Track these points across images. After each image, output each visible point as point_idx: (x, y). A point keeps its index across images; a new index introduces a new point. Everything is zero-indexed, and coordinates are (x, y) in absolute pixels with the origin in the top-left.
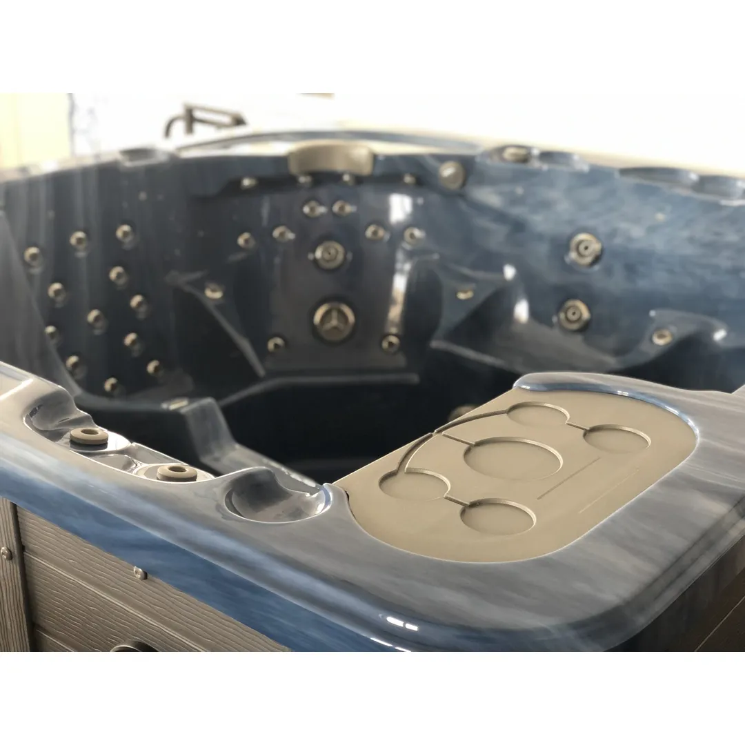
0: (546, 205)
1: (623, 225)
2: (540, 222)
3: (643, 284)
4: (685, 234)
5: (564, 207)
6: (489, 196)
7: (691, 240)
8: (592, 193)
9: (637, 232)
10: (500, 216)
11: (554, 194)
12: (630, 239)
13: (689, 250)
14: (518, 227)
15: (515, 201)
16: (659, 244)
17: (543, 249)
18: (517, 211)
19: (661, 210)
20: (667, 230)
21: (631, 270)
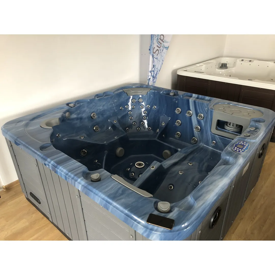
0: (84, 111)
1: (98, 108)
2: (84, 115)
3: (105, 116)
5: (87, 110)
6: (74, 116)
8: (91, 105)
9: (101, 108)
10: (77, 119)
12: (101, 110)
13: (110, 106)
14: (81, 119)
15: (78, 114)
16: (105, 108)
17: (86, 120)
18: (80, 116)
20: (106, 105)
21: (102, 115)
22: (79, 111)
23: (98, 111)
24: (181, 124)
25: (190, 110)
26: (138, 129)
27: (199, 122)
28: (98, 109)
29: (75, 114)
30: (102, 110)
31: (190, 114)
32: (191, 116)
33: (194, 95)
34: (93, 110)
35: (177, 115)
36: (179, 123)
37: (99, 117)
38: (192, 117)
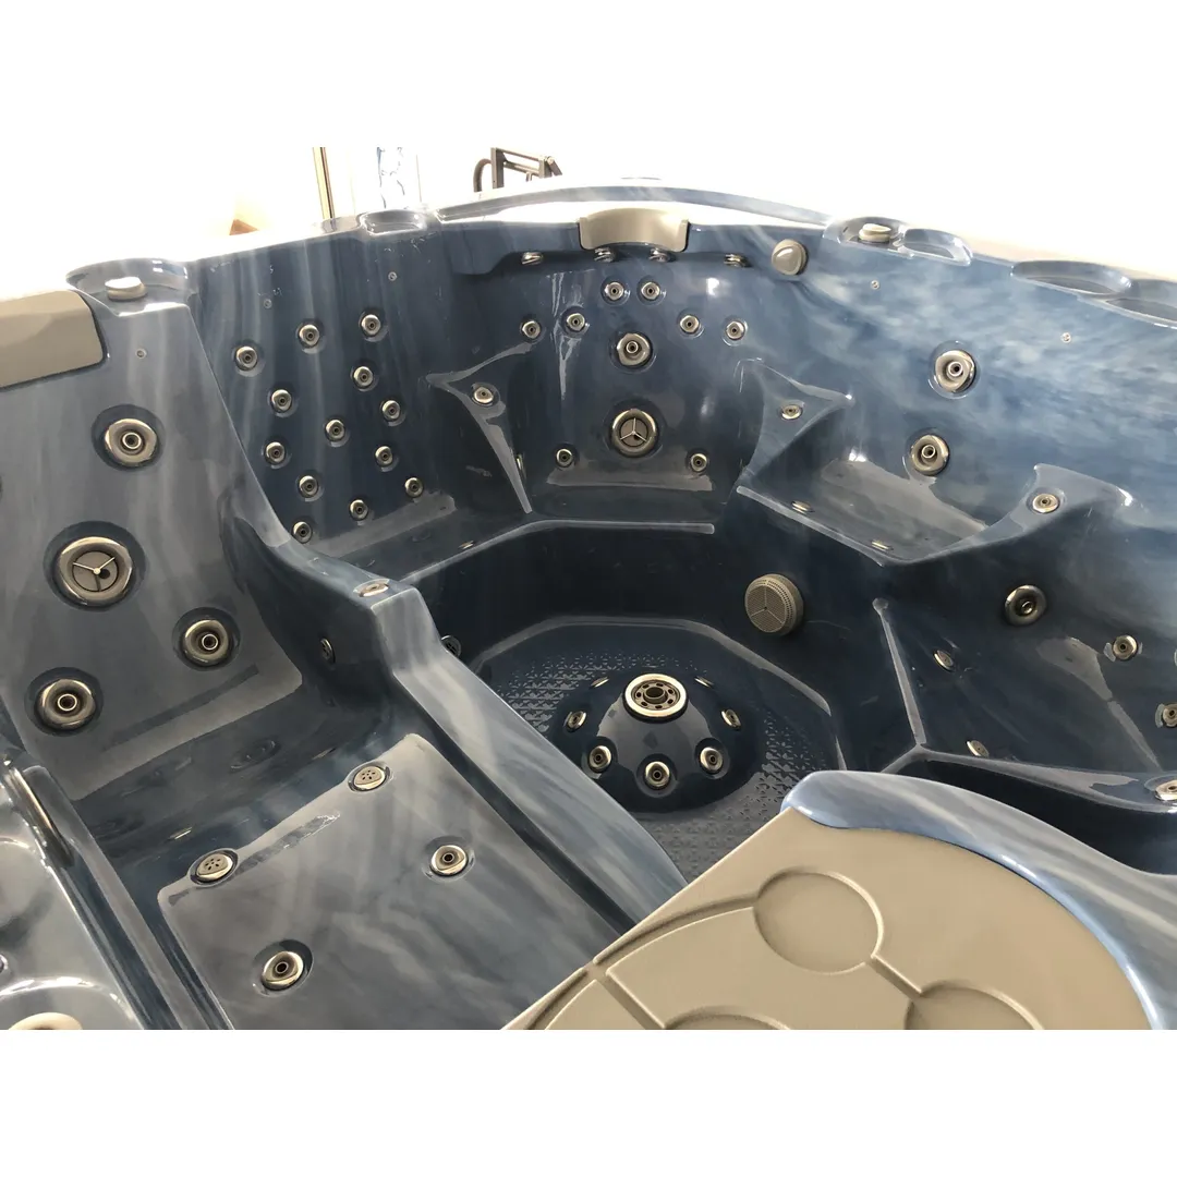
0: (907, 305)
1: (1009, 344)
2: (897, 327)
3: (1026, 426)
4: (1100, 365)
5: (931, 310)
6: (833, 288)
7: (1107, 374)
8: (974, 295)
9: (1029, 354)
11: (921, 292)
12: (1019, 365)
13: (1101, 389)
14: (869, 331)
15: (867, 297)
17: (897, 363)
18: (868, 311)
19: (1066, 328)
22: (875, 283)
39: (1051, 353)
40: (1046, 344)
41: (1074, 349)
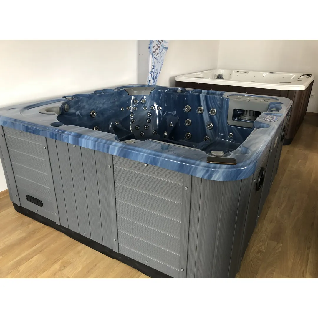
0: (84, 107)
2: (84, 112)
3: (105, 116)
4: (110, 102)
5: (87, 106)
6: (72, 111)
7: (111, 102)
8: (91, 101)
9: (101, 105)
11: (84, 104)
12: (100, 108)
16: (105, 106)
17: (86, 118)
19: (104, 99)
20: (106, 103)
21: (102, 114)
22: (77, 106)
23: (98, 109)
24: (191, 123)
25: (201, 106)
26: (142, 134)
27: (211, 119)
28: (97, 107)
29: (74, 109)
30: (102, 108)
31: (201, 111)
32: (202, 113)
33: (203, 91)
34: (93, 108)
35: (187, 113)
36: (189, 123)
37: (98, 116)
38: (204, 114)
39: (104, 104)
40: (102, 103)
41: (106, 101)
